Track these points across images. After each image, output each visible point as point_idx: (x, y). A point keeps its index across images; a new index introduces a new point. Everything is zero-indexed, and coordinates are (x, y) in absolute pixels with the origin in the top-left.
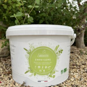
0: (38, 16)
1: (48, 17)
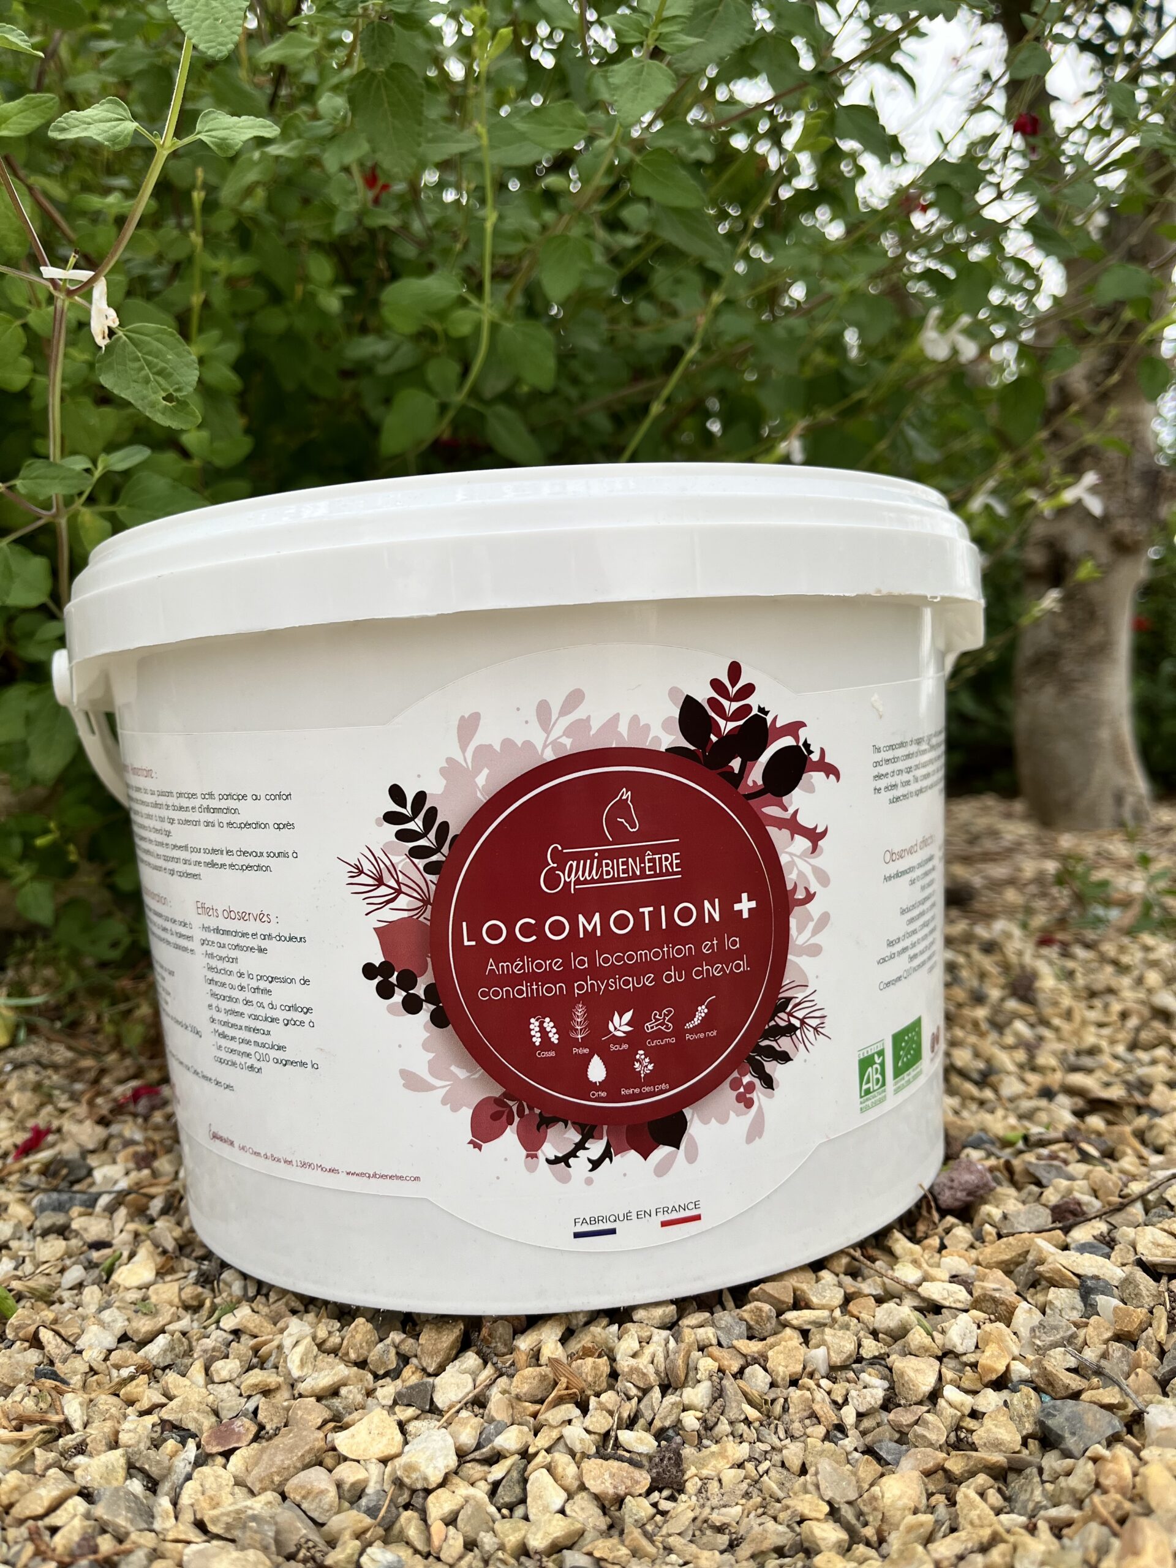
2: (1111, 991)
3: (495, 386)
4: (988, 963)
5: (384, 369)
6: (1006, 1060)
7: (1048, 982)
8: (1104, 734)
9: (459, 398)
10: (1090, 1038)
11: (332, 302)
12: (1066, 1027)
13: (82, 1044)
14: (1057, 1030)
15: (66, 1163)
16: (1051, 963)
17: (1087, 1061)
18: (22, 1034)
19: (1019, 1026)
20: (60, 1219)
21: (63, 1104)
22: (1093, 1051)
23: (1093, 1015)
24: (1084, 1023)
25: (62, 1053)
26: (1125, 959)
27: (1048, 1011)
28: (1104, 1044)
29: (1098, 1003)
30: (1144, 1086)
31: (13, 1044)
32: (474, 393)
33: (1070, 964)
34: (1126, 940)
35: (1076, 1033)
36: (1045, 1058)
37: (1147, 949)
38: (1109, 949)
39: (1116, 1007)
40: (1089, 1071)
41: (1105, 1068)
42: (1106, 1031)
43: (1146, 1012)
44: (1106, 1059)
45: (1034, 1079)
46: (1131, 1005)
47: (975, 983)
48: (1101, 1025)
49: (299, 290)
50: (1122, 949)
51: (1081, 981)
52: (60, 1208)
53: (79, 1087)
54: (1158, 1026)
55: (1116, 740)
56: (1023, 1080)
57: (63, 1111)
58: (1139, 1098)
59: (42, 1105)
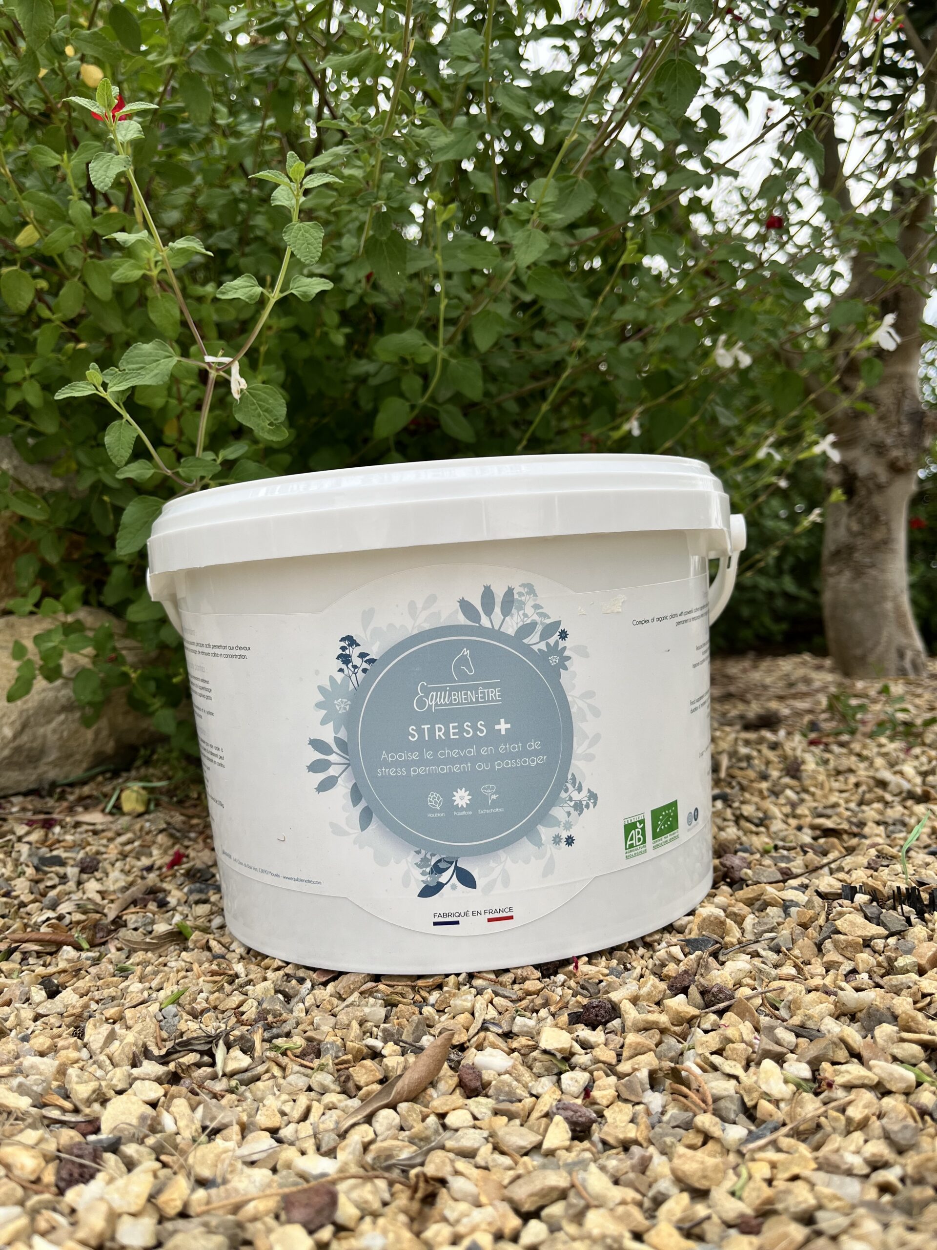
0: (363, 367)
1: (453, 361)
2: (851, 771)
3: (445, 394)
4: (771, 755)
5: (373, 382)
6: (775, 811)
7: (810, 765)
8: (889, 606)
9: (422, 401)
10: (834, 798)
11: (339, 338)
12: (818, 792)
13: (191, 811)
14: (813, 795)
15: (199, 871)
16: (814, 754)
17: (829, 812)
18: (152, 807)
19: (789, 793)
20: (203, 897)
21: (186, 843)
22: (835, 806)
23: (836, 785)
24: (831, 790)
25: (178, 819)
26: (865, 753)
27: (807, 782)
28: (842, 802)
29: (841, 778)
30: (862, 824)
31: (147, 812)
32: (433, 399)
33: (827, 755)
34: (868, 741)
35: (825, 797)
36: (801, 810)
37: (880, 746)
38: (856, 747)
39: (852, 780)
40: (828, 817)
41: (839, 815)
42: (844, 795)
43: (872, 782)
44: (841, 810)
45: (793, 822)
46: (863, 779)
47: (763, 768)
48: (841, 791)
49: (318, 332)
50: (864, 746)
51: (832, 764)
52: (201, 891)
53: (193, 835)
54: (879, 792)
55: (898, 609)
56: (786, 823)
57: (187, 847)
58: (855, 829)
59: (174, 845)
